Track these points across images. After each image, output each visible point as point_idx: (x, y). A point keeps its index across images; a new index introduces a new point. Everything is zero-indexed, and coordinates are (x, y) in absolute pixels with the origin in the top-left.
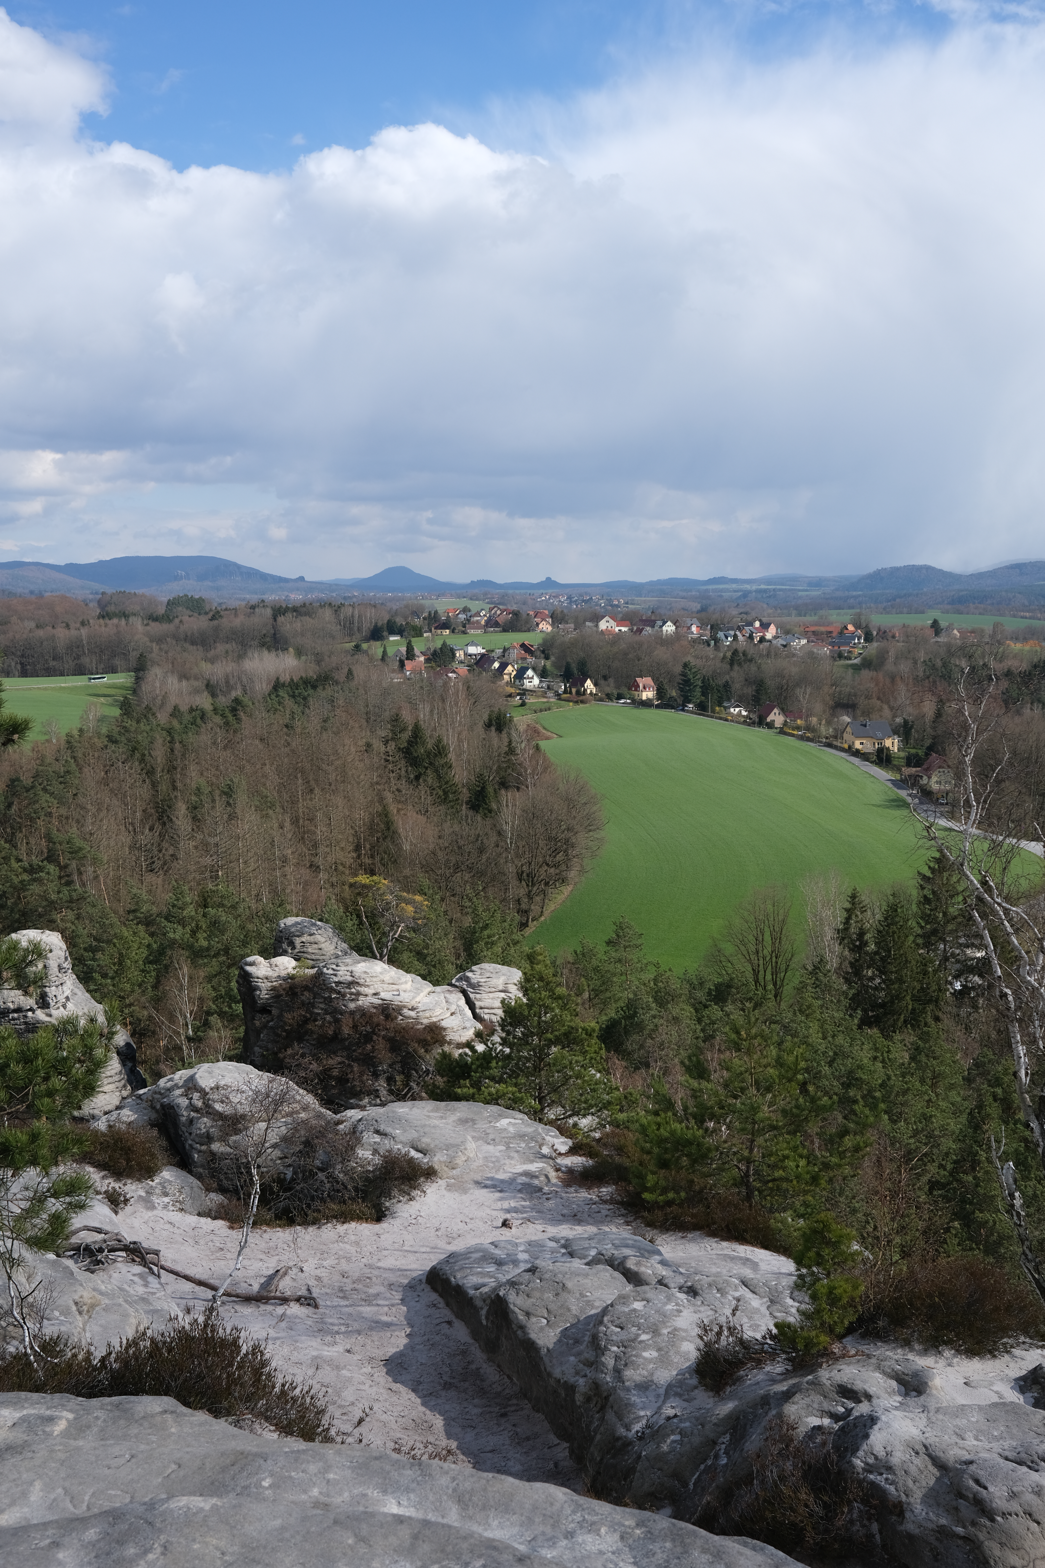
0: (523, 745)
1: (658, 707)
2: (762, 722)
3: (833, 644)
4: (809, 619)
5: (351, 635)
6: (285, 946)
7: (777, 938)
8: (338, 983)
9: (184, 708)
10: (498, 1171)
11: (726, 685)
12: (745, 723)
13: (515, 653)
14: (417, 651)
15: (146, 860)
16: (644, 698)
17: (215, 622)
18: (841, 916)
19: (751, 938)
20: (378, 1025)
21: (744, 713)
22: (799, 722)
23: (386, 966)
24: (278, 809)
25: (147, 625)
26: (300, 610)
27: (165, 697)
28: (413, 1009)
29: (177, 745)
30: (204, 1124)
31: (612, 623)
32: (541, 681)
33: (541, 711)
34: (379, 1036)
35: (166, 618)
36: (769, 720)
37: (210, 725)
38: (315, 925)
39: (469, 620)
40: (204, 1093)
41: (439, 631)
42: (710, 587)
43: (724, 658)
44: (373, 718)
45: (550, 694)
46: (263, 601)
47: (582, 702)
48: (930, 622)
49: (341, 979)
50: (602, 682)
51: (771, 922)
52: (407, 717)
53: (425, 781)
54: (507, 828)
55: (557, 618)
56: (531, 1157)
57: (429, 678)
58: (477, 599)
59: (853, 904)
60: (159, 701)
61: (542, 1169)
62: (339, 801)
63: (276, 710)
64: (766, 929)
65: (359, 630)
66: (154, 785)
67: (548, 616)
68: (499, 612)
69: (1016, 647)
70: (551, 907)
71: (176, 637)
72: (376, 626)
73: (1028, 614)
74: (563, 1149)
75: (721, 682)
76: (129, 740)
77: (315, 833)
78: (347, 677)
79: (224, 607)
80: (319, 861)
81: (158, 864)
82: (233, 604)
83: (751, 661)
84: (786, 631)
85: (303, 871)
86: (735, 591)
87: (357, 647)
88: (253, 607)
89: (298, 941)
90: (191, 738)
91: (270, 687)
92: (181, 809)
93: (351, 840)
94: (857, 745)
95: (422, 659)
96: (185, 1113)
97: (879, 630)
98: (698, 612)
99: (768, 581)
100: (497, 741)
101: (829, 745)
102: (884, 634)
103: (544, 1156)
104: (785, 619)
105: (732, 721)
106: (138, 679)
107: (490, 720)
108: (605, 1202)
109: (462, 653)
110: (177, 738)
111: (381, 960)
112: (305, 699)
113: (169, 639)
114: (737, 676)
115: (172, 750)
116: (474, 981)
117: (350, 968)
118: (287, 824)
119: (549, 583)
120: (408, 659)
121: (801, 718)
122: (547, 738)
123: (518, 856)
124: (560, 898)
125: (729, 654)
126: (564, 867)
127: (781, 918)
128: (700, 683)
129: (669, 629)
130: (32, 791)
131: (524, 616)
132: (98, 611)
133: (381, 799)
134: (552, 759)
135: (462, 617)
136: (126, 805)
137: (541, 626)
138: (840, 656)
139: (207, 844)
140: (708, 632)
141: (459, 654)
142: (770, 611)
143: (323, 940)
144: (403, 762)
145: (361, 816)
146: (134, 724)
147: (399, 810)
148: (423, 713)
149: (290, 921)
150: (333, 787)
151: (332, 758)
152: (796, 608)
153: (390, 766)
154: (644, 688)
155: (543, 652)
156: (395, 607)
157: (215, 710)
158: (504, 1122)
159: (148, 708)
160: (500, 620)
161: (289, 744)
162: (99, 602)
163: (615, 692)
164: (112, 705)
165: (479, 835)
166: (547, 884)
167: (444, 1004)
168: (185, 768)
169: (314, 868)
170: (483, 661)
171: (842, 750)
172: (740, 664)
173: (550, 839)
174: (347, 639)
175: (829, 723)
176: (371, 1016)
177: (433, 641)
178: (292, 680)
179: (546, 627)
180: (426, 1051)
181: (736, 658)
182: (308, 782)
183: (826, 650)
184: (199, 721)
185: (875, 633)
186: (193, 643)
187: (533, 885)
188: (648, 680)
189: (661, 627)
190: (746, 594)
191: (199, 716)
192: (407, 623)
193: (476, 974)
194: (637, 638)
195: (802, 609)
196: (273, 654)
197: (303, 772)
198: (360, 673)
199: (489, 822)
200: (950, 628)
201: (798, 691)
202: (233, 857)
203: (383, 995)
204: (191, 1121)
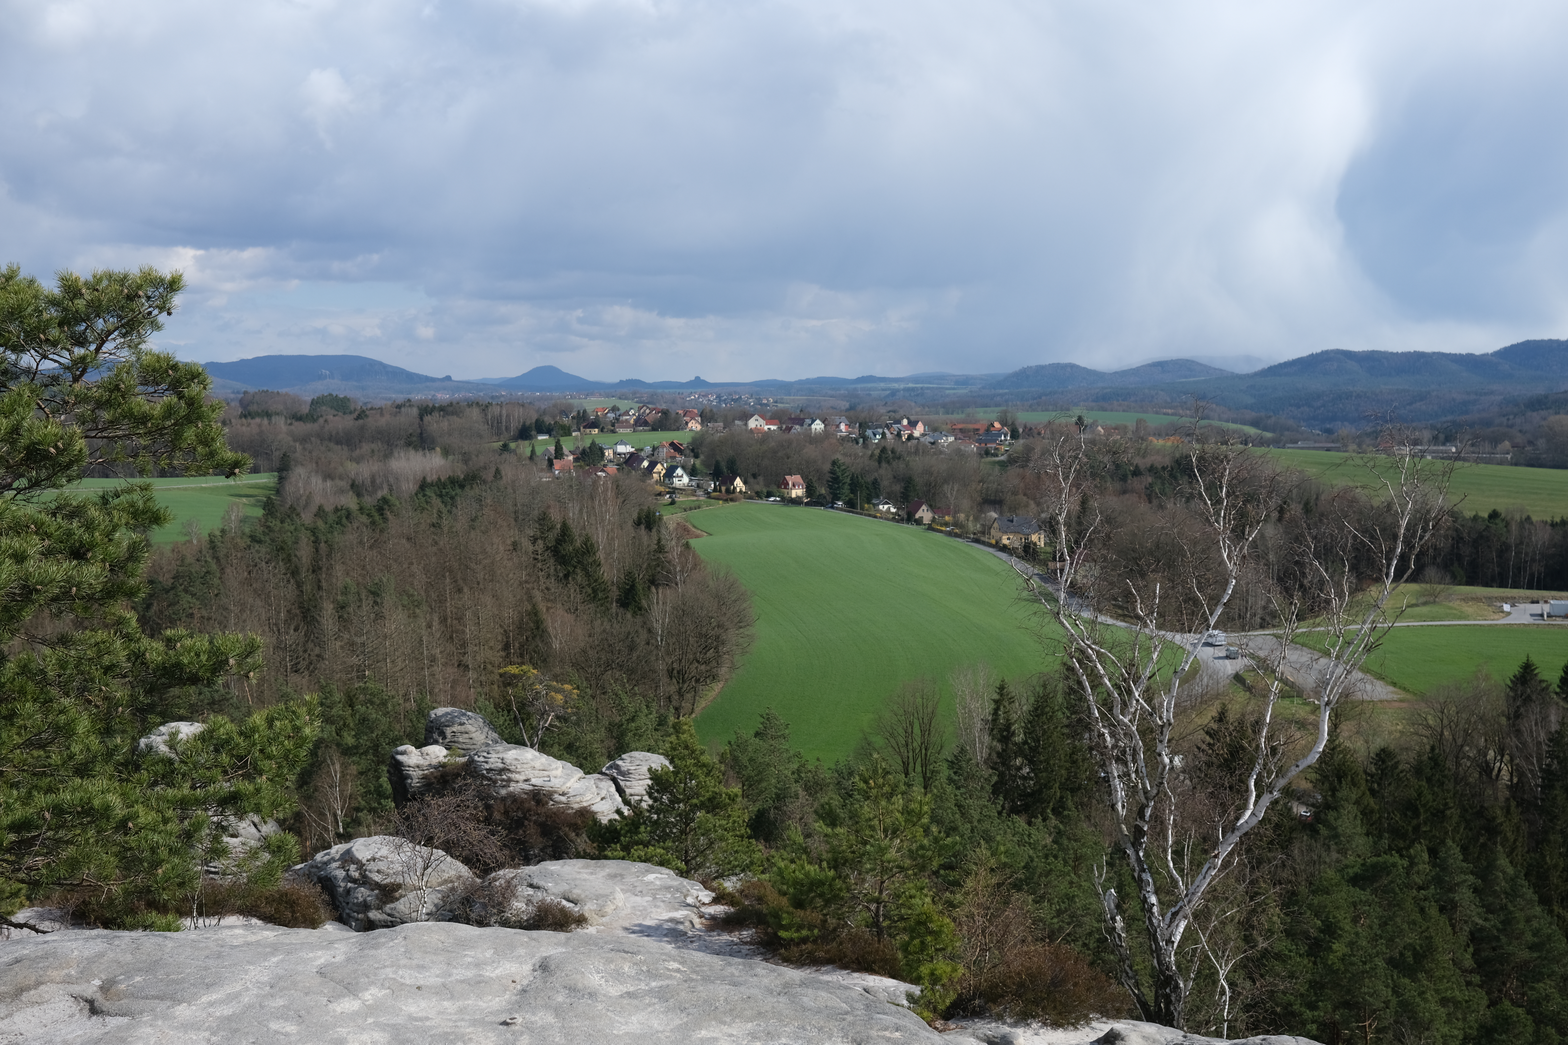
0: (673, 543)
1: (807, 504)
2: (910, 518)
3: (980, 441)
4: (956, 417)
5: (499, 434)
6: (435, 736)
7: (926, 731)
8: (489, 770)
9: (329, 508)
10: (645, 918)
11: (875, 483)
12: (893, 519)
13: (664, 452)
14: (566, 451)
15: (291, 661)
16: (794, 496)
17: (361, 422)
18: (990, 707)
19: (901, 731)
20: (529, 810)
21: (893, 510)
22: (947, 518)
23: (537, 754)
24: (425, 608)
25: (291, 424)
26: (447, 410)
27: (309, 497)
28: (563, 794)
29: (322, 545)
30: (362, 893)
31: (762, 422)
32: (691, 480)
33: (691, 509)
34: (530, 821)
35: (310, 417)
36: (917, 516)
37: (355, 525)
38: (464, 715)
39: (617, 419)
40: (360, 865)
41: (588, 430)
42: (859, 386)
43: (872, 456)
44: (521, 517)
45: (700, 492)
46: (409, 400)
47: (732, 500)
48: (1074, 419)
49: (492, 766)
50: (751, 480)
51: (921, 715)
52: (555, 516)
53: (574, 579)
54: (658, 628)
55: (706, 417)
56: (677, 907)
57: (578, 476)
58: (626, 399)
59: (1002, 695)
60: (303, 502)
61: (686, 917)
62: (488, 599)
63: (423, 509)
64: (916, 722)
65: (507, 429)
66: (299, 585)
67: (697, 415)
68: (648, 411)
69: (1158, 443)
70: (701, 704)
71: (321, 437)
72: (524, 425)
73: (1170, 411)
74: (707, 900)
75: (869, 479)
76: (273, 540)
77: (464, 632)
78: (495, 477)
79: (369, 406)
80: (469, 660)
81: (303, 665)
82: (378, 403)
83: (899, 458)
84: (933, 429)
85: (450, 670)
86: (883, 390)
87: (505, 447)
88: (399, 407)
89: (448, 731)
90: (337, 538)
91: (416, 487)
92: (328, 609)
93: (500, 638)
94: (1005, 541)
95: (571, 458)
96: (342, 884)
97: (1025, 427)
98: (847, 410)
99: (915, 379)
100: (647, 540)
101: (977, 541)
102: (1029, 431)
103: (689, 905)
104: (933, 417)
105: (881, 518)
106: (281, 479)
107: (639, 518)
108: (746, 943)
109: (611, 451)
110: (323, 538)
111: (532, 746)
112: (452, 498)
113: (313, 439)
114: (885, 474)
115: (317, 550)
116: (624, 769)
117: (501, 756)
118: (436, 624)
119: (698, 382)
120: (556, 458)
121: (948, 514)
122: (697, 537)
123: (668, 653)
124: (711, 695)
125: (877, 452)
126: (714, 664)
127: (930, 710)
128: (848, 481)
129: (818, 427)
130: (172, 592)
131: (673, 415)
132: (240, 410)
133: (530, 598)
134: (702, 557)
135: (611, 416)
136: (270, 605)
137: (690, 425)
138: (987, 453)
139: (352, 644)
140: (857, 431)
141: (609, 453)
142: (918, 409)
143: (474, 729)
144: (552, 561)
145: (510, 614)
146: (278, 523)
147: (548, 609)
148: (573, 512)
149: (441, 711)
150: (481, 586)
151: (480, 557)
152: (944, 406)
153: (539, 565)
154: (794, 486)
155: (693, 450)
156: (543, 407)
157: (361, 509)
158: (651, 877)
159: (292, 508)
160: (649, 419)
161: (436, 543)
162: (241, 401)
163: (765, 490)
164: (255, 506)
165: (629, 633)
166: (697, 681)
167: (594, 789)
168: (330, 567)
169: (463, 666)
170: (632, 459)
171: (990, 545)
172: (888, 462)
173: (701, 635)
174: (495, 438)
175: (976, 519)
176: (523, 801)
177: (582, 439)
178: (439, 479)
179: (695, 426)
180: (577, 835)
181: (884, 455)
182: (456, 581)
183: (973, 447)
184: (344, 520)
185: (1021, 430)
186: (338, 442)
187: (684, 682)
188: (797, 478)
189: (810, 425)
190: (894, 393)
191: (344, 516)
192: (556, 423)
193: (626, 762)
194: (786, 436)
195: (949, 407)
196: (420, 453)
197: (451, 571)
198: (508, 473)
199: (639, 620)
200: (1095, 424)
201: (946, 487)
202: (380, 657)
203: (534, 781)
204: (348, 892)
